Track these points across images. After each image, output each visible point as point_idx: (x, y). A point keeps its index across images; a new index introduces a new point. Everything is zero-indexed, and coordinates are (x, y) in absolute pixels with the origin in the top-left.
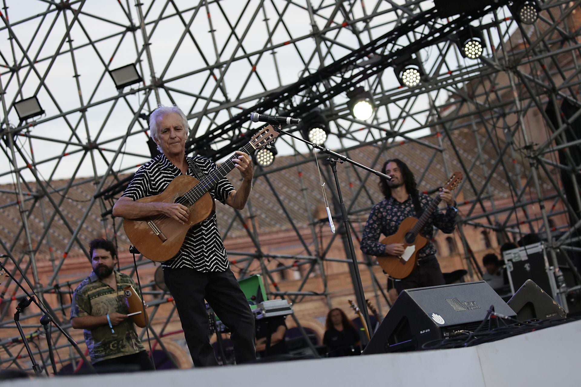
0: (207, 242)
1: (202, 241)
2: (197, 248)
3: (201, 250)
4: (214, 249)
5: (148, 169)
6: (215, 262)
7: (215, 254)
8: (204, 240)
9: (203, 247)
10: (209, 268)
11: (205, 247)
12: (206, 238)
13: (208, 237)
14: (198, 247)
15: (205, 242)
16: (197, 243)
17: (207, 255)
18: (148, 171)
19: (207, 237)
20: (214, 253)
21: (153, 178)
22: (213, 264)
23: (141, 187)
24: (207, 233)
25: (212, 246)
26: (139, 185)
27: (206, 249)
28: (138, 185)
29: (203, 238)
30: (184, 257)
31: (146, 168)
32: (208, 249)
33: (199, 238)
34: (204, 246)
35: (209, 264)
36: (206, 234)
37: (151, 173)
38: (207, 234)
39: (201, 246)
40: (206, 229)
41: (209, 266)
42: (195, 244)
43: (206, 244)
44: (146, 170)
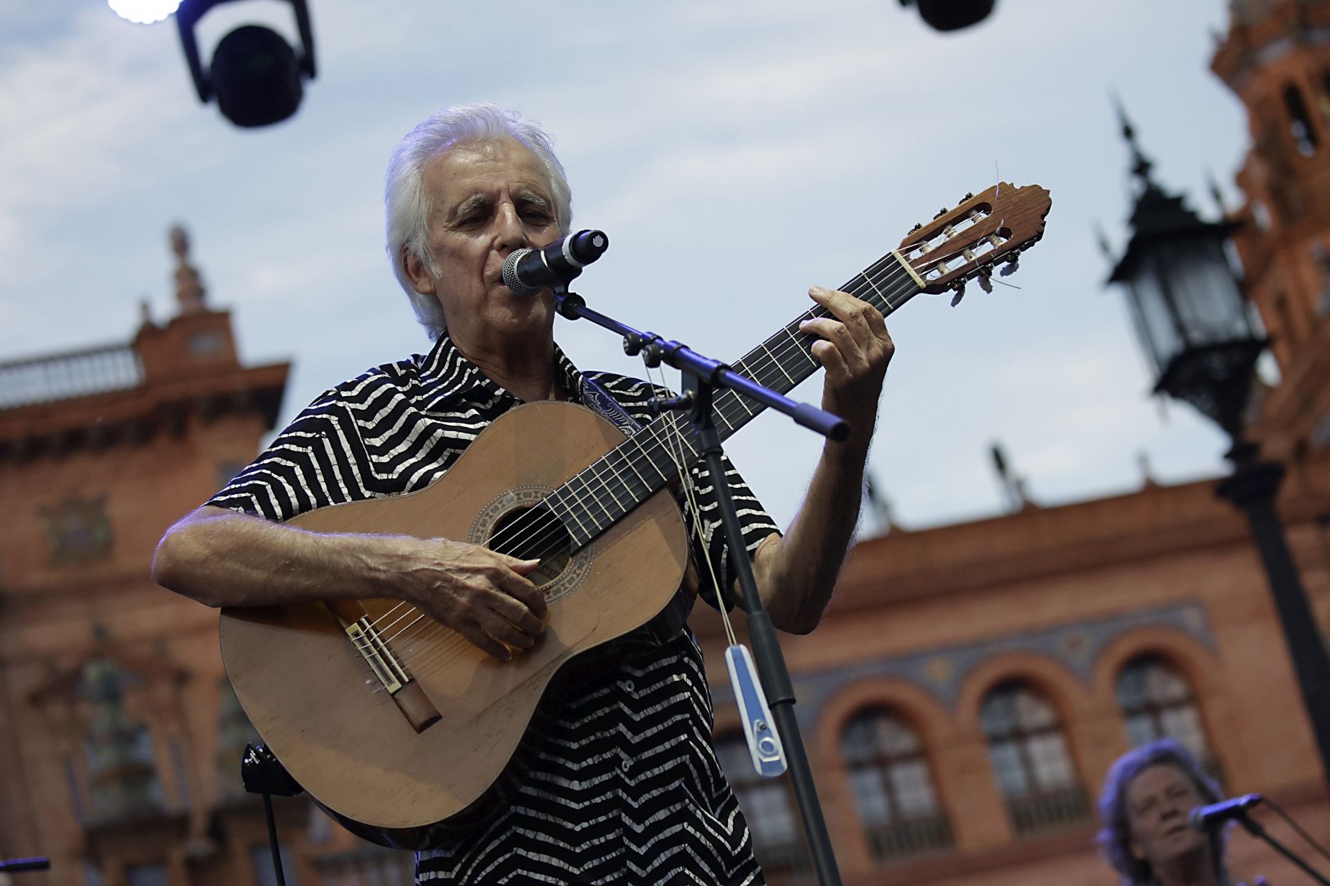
0: (637, 739)
1: (613, 731)
2: (584, 764)
3: (605, 777)
4: (677, 783)
5: (350, 400)
6: (676, 850)
7: (685, 809)
8: (622, 728)
9: (617, 761)
10: (644, 868)
11: (628, 763)
12: (637, 718)
13: (647, 718)
14: (590, 761)
15: (629, 735)
16: (584, 742)
17: (635, 805)
18: (349, 406)
19: (642, 715)
20: (678, 806)
21: (377, 442)
22: (663, 857)
23: (298, 471)
24: (643, 693)
25: (669, 766)
26: (290, 464)
27: (632, 774)
28: (284, 462)
29: (620, 717)
30: (521, 831)
31: (344, 394)
32: (642, 777)
33: (600, 713)
34: (623, 755)
35: (642, 851)
36: (636, 696)
37: (368, 415)
38: (642, 699)
39: (608, 755)
40: (639, 674)
41: (643, 861)
42: (575, 746)
43: (633, 750)
44: (340, 404)
